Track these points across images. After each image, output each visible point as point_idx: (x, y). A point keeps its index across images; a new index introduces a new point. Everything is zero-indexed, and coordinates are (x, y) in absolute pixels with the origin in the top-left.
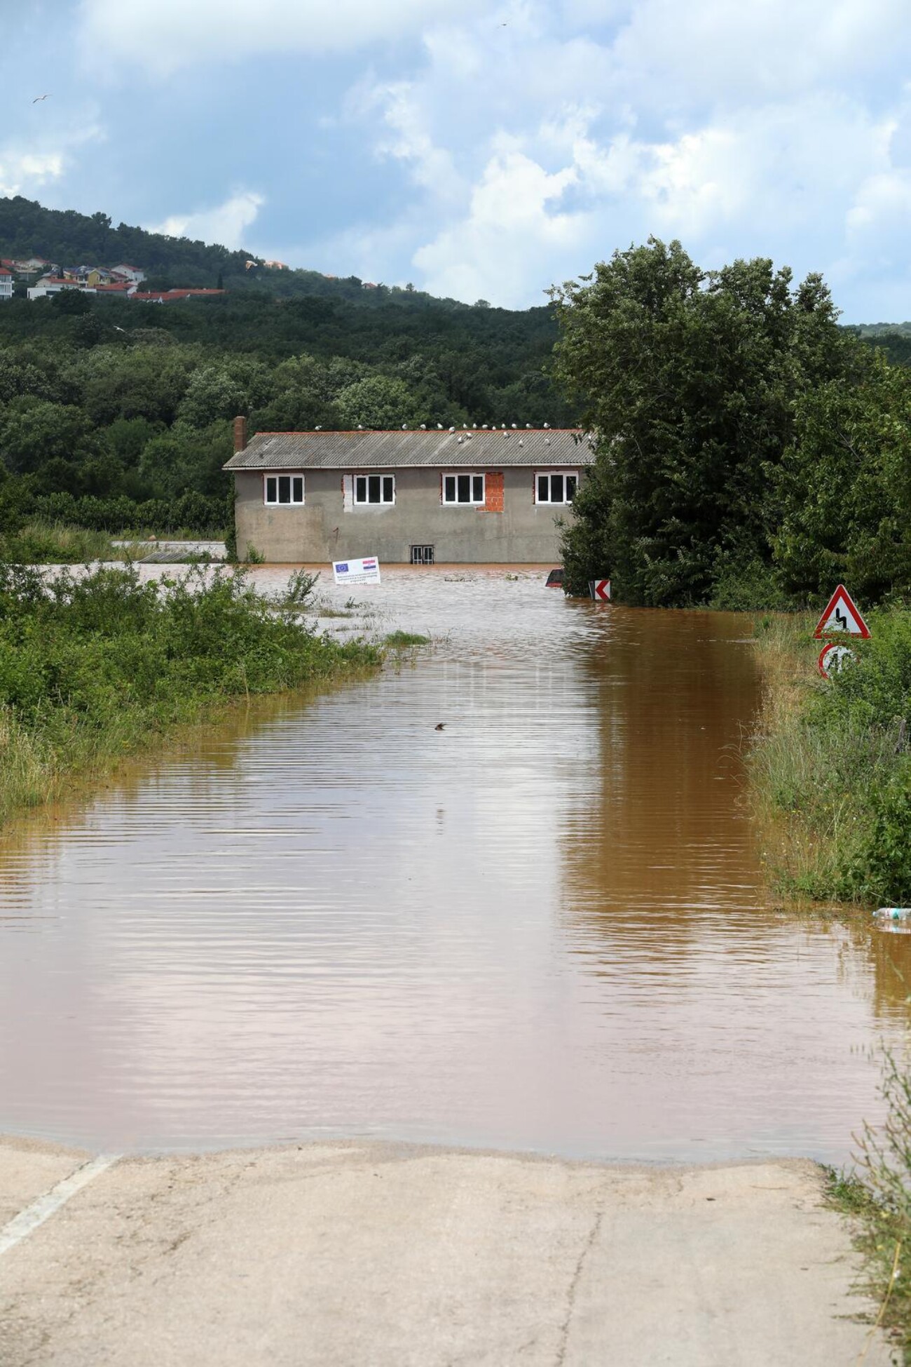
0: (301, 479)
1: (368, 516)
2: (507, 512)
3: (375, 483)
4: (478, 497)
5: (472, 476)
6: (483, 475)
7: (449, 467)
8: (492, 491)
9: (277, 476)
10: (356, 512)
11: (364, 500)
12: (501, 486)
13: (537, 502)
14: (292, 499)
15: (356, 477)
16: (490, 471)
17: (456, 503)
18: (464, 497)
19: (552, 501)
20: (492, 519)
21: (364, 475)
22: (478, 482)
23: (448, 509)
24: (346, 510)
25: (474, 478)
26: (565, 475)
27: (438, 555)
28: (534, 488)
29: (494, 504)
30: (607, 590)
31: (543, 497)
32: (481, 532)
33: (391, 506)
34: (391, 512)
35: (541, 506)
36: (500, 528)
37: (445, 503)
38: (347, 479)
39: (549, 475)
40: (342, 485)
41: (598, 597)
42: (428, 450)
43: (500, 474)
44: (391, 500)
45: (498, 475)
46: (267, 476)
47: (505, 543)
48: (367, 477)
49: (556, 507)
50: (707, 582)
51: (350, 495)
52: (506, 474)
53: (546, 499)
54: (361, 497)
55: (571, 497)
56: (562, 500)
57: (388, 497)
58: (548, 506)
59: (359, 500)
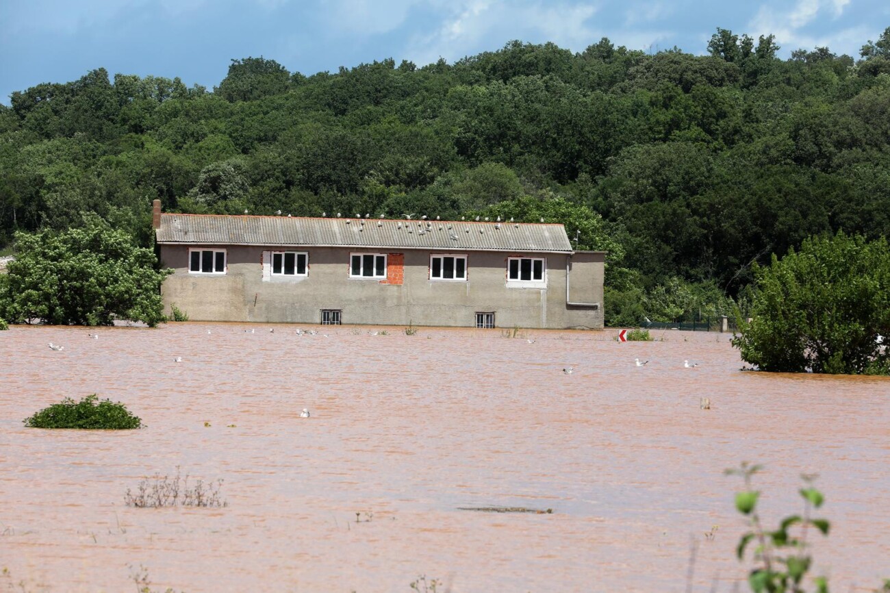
0: (223, 253)
1: (283, 285)
2: (406, 285)
3: (290, 259)
4: (380, 272)
5: (376, 255)
6: (385, 255)
7: (357, 248)
9: (201, 251)
10: (273, 282)
11: (280, 272)
12: (402, 264)
13: (431, 278)
14: (214, 269)
15: (273, 253)
16: (393, 252)
17: (361, 276)
18: (368, 272)
19: (444, 277)
20: (393, 290)
21: (280, 251)
22: (380, 260)
23: (355, 282)
24: (264, 279)
25: (377, 257)
26: (456, 257)
27: (345, 318)
28: (429, 267)
29: (395, 279)
31: (436, 274)
32: (384, 301)
33: (305, 277)
34: (304, 283)
35: (435, 282)
36: (399, 298)
37: (352, 276)
38: (266, 254)
39: (442, 257)
40: (262, 259)
43: (401, 254)
44: (304, 273)
45: (400, 256)
46: (191, 250)
47: (403, 310)
48: (283, 254)
49: (448, 283)
51: (268, 268)
52: (406, 255)
53: (439, 276)
54: (277, 269)
55: (460, 274)
56: (452, 277)
57: (301, 270)
58: (441, 282)
59: (275, 272)
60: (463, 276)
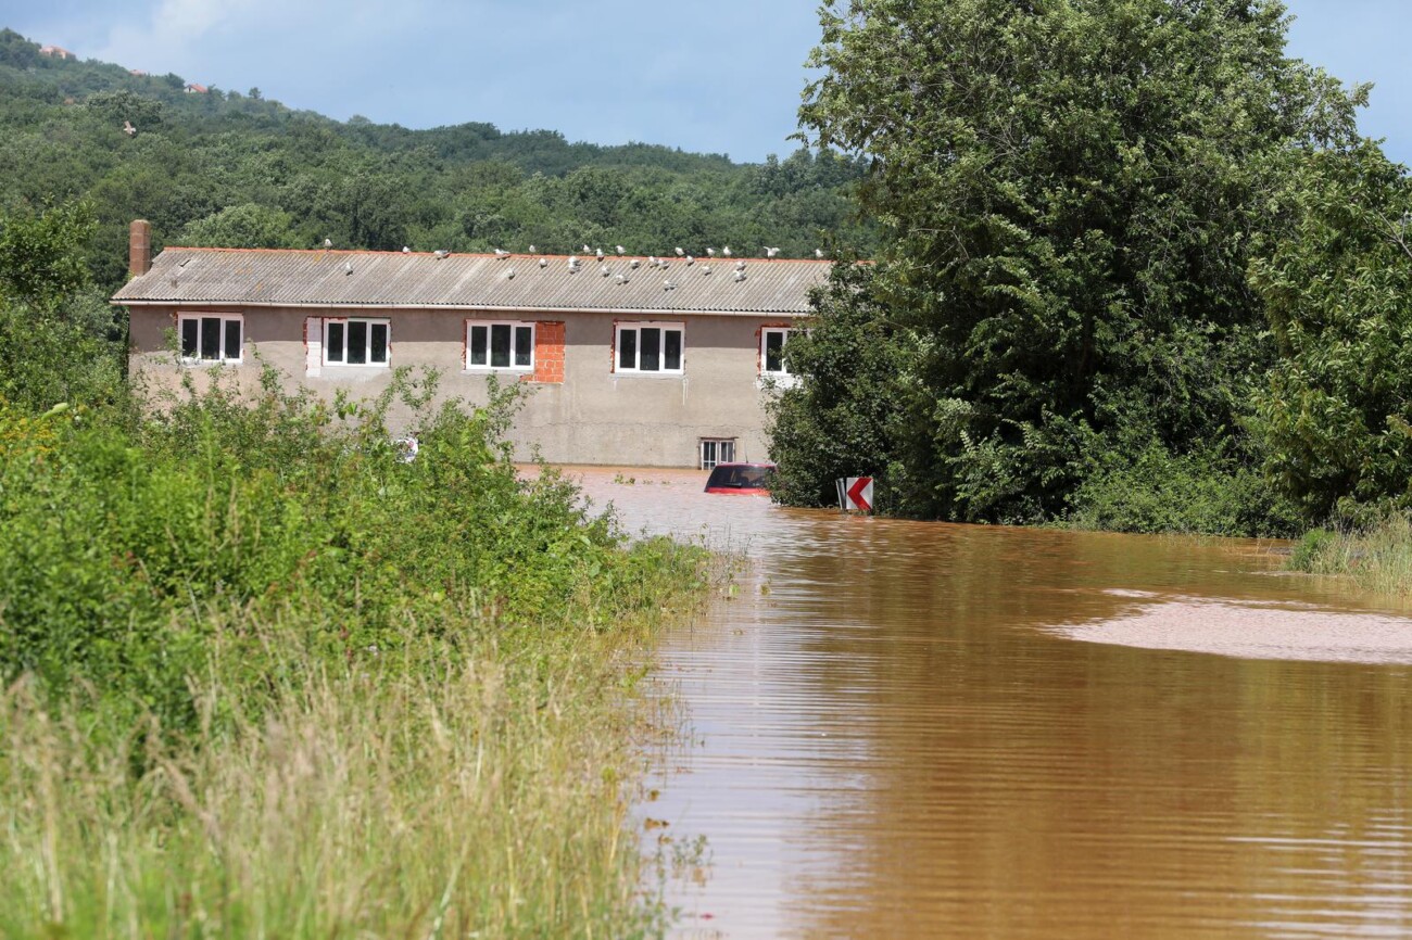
0: (238, 322)
1: (345, 385)
2: (568, 384)
3: (357, 332)
4: (523, 359)
5: (515, 325)
6: (532, 325)
7: (478, 311)
8: (545, 348)
9: (199, 317)
10: (326, 378)
11: (340, 359)
12: (560, 341)
13: (618, 369)
14: (222, 353)
15: (327, 322)
16: (544, 318)
17: (487, 368)
18: (501, 359)
19: (642, 368)
20: (545, 394)
21: (339, 318)
22: (523, 335)
23: (474, 377)
24: (309, 373)
25: (518, 329)
26: (664, 328)
28: (613, 347)
29: (548, 371)
30: (868, 495)
31: (627, 362)
32: (527, 415)
33: (383, 368)
34: (382, 378)
35: (623, 377)
36: (556, 410)
37: (470, 366)
38: (313, 324)
39: (637, 327)
40: (305, 334)
41: (850, 505)
42: (446, 282)
43: (559, 323)
44: (384, 360)
45: (557, 326)
46: (183, 316)
47: (564, 433)
48: (345, 323)
49: (647, 379)
50: (1070, 483)
51: (316, 350)
52: (569, 323)
53: (632, 365)
54: (335, 353)
55: (673, 362)
56: (657, 368)
57: (378, 356)
58: (634, 377)
59: (331, 358)
60: (677, 366)
